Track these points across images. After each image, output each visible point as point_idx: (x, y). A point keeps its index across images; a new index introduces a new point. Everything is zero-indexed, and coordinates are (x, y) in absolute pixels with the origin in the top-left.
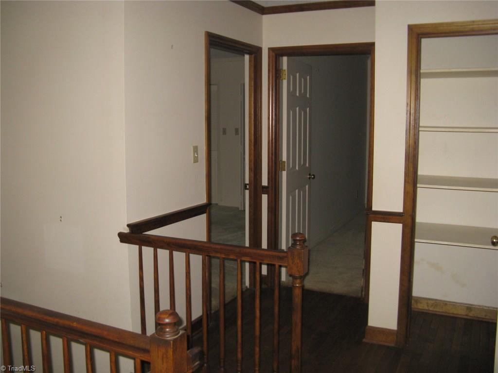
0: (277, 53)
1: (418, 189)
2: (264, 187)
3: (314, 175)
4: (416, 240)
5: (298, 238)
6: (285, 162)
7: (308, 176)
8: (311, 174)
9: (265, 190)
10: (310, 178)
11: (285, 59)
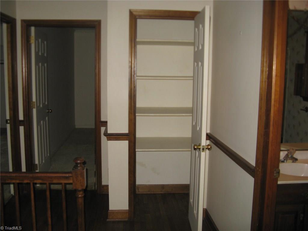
0: (28, 24)
1: (137, 117)
2: (21, 121)
3: (51, 110)
4: (136, 150)
5: (79, 162)
6: (34, 102)
7: (47, 111)
8: (49, 109)
9: (22, 123)
10: (48, 112)
11: (33, 29)
